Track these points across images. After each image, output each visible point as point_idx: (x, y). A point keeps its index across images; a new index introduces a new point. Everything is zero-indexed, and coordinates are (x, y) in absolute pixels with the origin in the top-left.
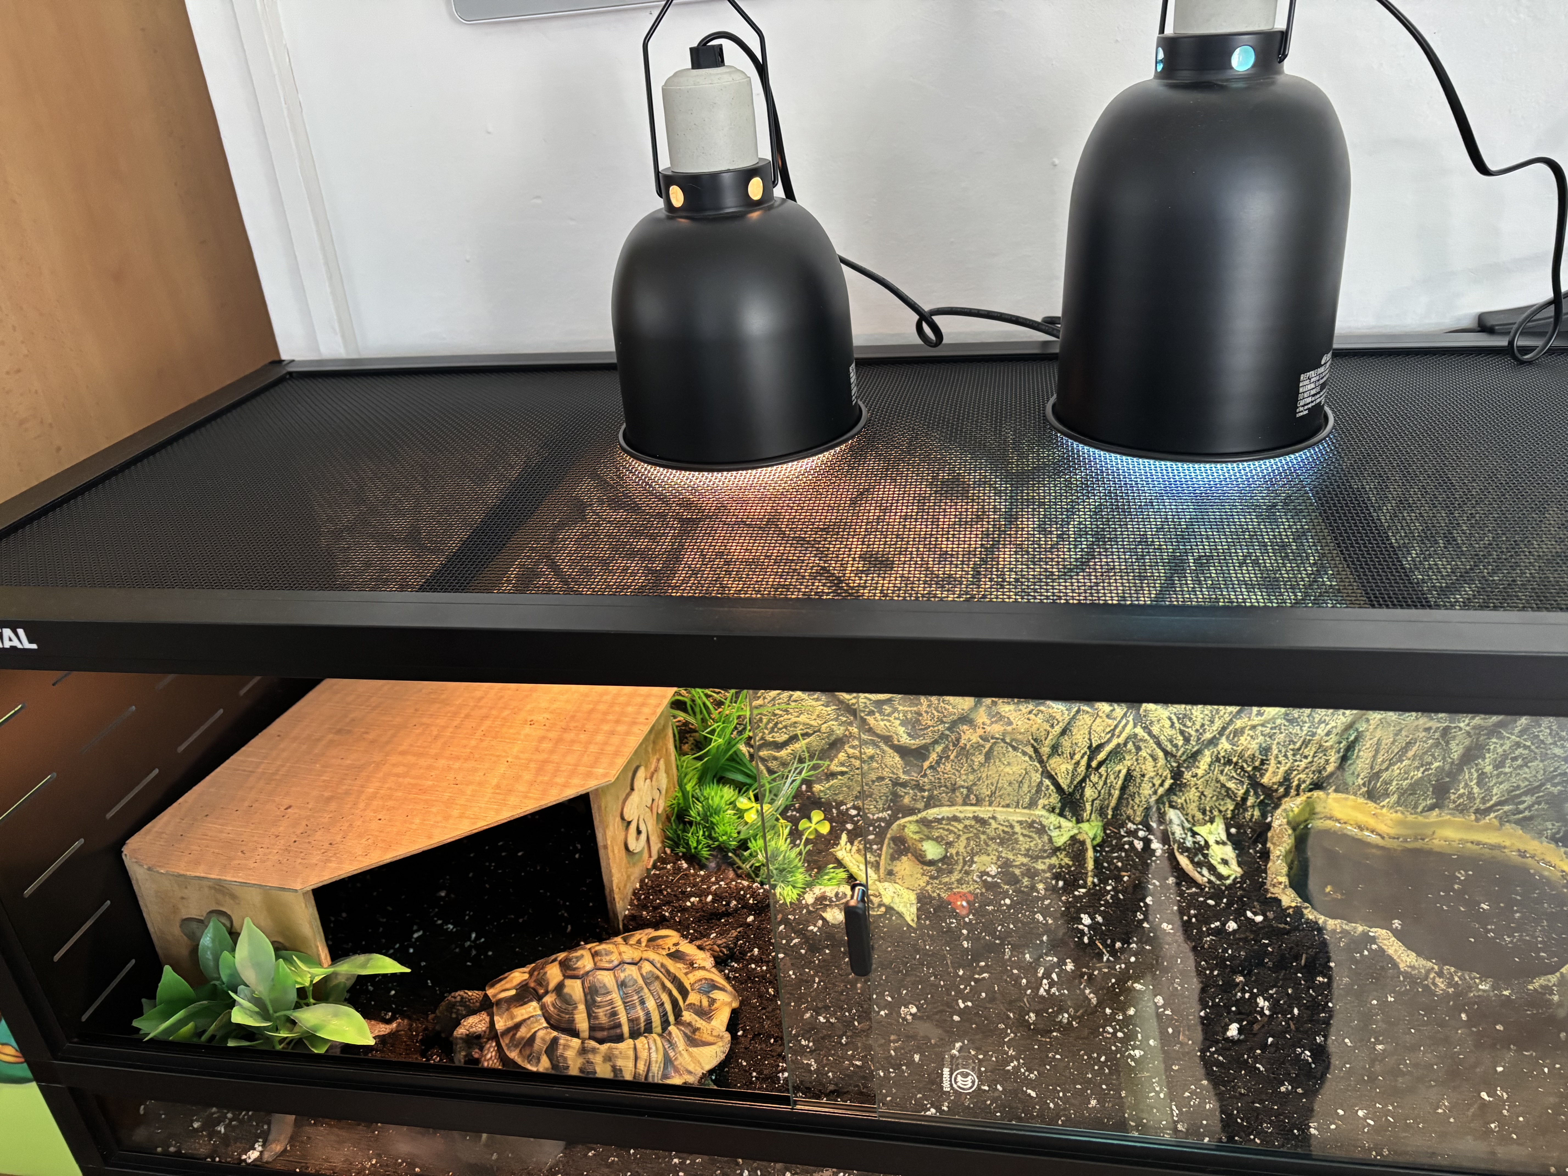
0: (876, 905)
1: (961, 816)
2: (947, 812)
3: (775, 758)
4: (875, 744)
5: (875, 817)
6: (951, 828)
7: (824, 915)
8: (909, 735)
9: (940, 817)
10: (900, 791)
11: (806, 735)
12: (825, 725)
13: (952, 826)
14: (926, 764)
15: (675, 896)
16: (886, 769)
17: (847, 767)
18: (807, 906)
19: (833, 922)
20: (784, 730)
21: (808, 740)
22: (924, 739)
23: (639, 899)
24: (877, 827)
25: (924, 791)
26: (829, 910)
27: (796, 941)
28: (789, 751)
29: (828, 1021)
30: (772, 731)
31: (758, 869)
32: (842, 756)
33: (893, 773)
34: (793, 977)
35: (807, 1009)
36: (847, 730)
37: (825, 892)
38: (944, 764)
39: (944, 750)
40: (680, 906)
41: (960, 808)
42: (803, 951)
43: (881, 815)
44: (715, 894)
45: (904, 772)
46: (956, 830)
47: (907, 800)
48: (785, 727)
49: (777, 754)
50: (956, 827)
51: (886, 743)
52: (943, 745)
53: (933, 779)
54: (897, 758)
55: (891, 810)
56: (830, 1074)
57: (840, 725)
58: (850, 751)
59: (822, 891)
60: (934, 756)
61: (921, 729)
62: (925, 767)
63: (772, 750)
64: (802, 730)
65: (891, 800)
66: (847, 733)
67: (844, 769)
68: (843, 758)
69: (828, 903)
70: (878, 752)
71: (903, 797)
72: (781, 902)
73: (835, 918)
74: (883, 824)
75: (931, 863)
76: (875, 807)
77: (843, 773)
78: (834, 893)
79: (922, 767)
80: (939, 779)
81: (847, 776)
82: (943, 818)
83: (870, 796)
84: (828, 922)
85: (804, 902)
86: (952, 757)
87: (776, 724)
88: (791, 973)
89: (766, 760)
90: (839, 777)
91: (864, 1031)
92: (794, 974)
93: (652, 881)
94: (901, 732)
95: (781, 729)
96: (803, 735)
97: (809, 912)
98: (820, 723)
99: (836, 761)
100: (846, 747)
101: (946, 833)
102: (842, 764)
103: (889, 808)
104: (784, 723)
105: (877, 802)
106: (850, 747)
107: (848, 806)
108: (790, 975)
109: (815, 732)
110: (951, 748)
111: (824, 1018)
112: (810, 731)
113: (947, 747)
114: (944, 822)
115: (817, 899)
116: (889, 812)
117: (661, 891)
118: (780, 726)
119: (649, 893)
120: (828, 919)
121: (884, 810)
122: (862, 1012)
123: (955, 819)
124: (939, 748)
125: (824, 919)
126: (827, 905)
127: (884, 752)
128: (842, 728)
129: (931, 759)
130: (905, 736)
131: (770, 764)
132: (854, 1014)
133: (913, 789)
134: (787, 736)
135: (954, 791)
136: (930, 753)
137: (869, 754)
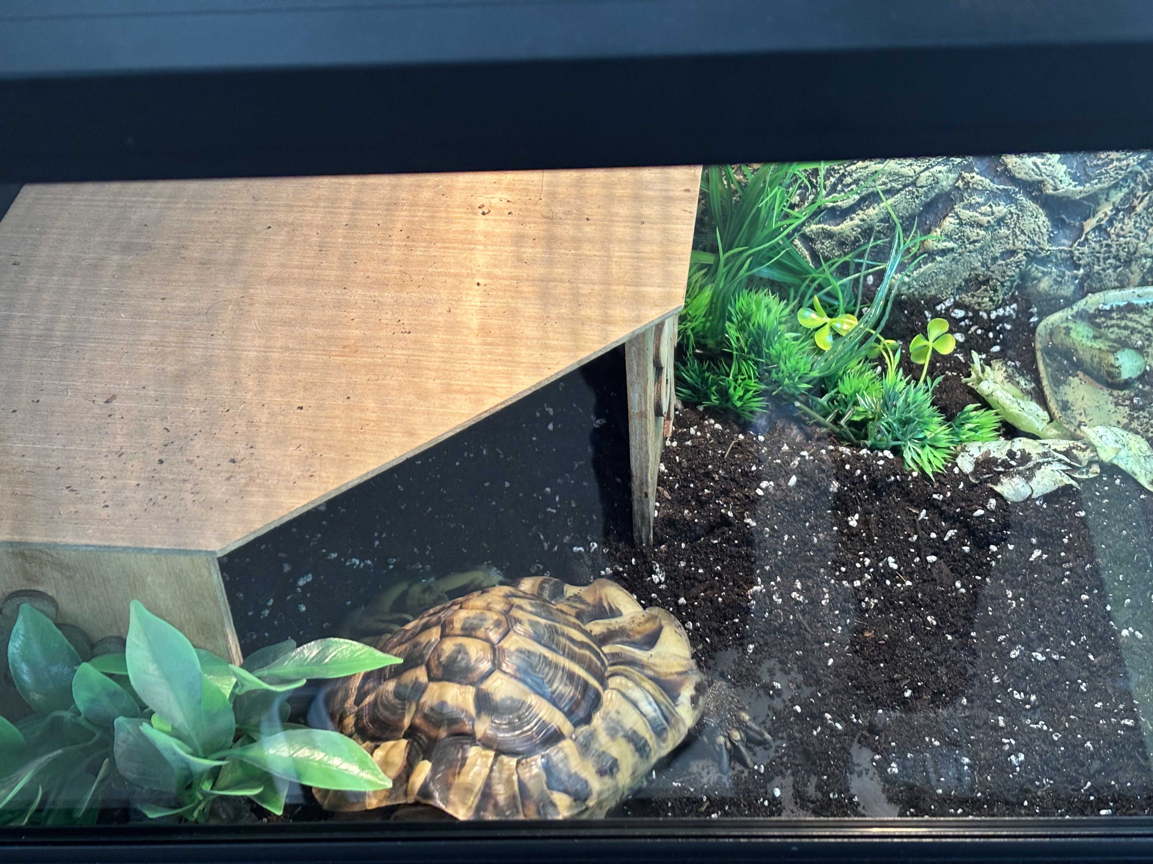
0: (1085, 464)
1: (1141, 302)
2: (1116, 298)
3: (830, 235)
4: (1010, 198)
5: (993, 315)
6: (1130, 324)
7: (998, 489)
8: (1074, 178)
9: (1108, 307)
10: (1036, 270)
11: (890, 192)
12: (927, 173)
13: (1131, 320)
14: (1090, 224)
15: (733, 480)
16: (1022, 238)
17: (955, 241)
18: (962, 476)
19: (1014, 499)
20: (854, 187)
21: (891, 201)
22: (1100, 181)
23: (671, 490)
24: (1000, 332)
25: (1077, 267)
26: (1004, 480)
27: (951, 533)
28: (857, 221)
29: (1049, 659)
30: (833, 189)
31: (863, 424)
32: (949, 223)
33: (1033, 242)
34: (963, 590)
35: (1012, 644)
36: (961, 177)
37: (988, 452)
38: (1122, 221)
39: (1125, 199)
40: (747, 497)
41: (1139, 291)
42: (966, 549)
43: (1001, 312)
44: (800, 472)
45: (1050, 240)
46: (1140, 327)
47: (1044, 285)
48: (856, 182)
49: (834, 229)
50: (1138, 322)
51: (1029, 195)
52: (1125, 190)
53: (1097, 247)
54: (1043, 218)
55: (1016, 301)
56: (1088, 744)
57: (950, 171)
58: (965, 214)
59: (983, 450)
60: (1107, 209)
61: (1096, 166)
62: (1087, 229)
63: (824, 222)
64: (884, 184)
65: (1018, 287)
66: (960, 183)
67: (951, 245)
68: (952, 227)
69: (1001, 469)
70: (1013, 210)
71: (1039, 280)
72: (915, 474)
73: (1017, 492)
74: (1008, 327)
75: (1127, 384)
76: (991, 300)
77: (944, 252)
78: (1005, 451)
79: (1082, 229)
80: (1108, 246)
81: (950, 256)
82: (1111, 310)
83: (986, 282)
84: (1004, 500)
85: (956, 470)
86: (1139, 209)
87: (840, 180)
88: (958, 584)
89: (812, 240)
90: (939, 259)
91: (1106, 668)
92: (963, 586)
93: (689, 460)
94: (1062, 173)
95: (849, 185)
96: (885, 192)
97: (970, 486)
98: (918, 169)
99: (937, 232)
100: (958, 208)
101: (1126, 333)
102: (949, 237)
103: (1014, 299)
104: (855, 176)
105: (995, 291)
106: (964, 208)
107: (948, 303)
108: (957, 590)
109: (905, 186)
110: (1140, 194)
111: (1043, 653)
112: (898, 186)
113: (1132, 192)
114: (1114, 315)
115: (978, 464)
116: (1014, 306)
117: (708, 475)
118: (848, 180)
119: (685, 479)
120: (1005, 495)
121: (1004, 304)
122: (1096, 637)
123: (1131, 308)
124: (1117, 196)
125: (998, 496)
126: (1000, 473)
127: (1022, 209)
128: (952, 176)
129: (1100, 215)
130: (1067, 179)
131: (818, 246)
132: (1085, 643)
133: (1057, 265)
134: (857, 197)
135: (1128, 263)
136: (1098, 204)
137: (998, 215)
